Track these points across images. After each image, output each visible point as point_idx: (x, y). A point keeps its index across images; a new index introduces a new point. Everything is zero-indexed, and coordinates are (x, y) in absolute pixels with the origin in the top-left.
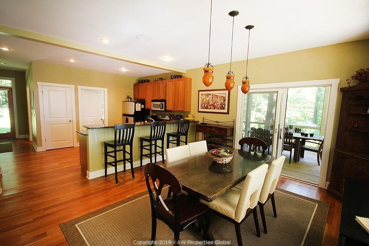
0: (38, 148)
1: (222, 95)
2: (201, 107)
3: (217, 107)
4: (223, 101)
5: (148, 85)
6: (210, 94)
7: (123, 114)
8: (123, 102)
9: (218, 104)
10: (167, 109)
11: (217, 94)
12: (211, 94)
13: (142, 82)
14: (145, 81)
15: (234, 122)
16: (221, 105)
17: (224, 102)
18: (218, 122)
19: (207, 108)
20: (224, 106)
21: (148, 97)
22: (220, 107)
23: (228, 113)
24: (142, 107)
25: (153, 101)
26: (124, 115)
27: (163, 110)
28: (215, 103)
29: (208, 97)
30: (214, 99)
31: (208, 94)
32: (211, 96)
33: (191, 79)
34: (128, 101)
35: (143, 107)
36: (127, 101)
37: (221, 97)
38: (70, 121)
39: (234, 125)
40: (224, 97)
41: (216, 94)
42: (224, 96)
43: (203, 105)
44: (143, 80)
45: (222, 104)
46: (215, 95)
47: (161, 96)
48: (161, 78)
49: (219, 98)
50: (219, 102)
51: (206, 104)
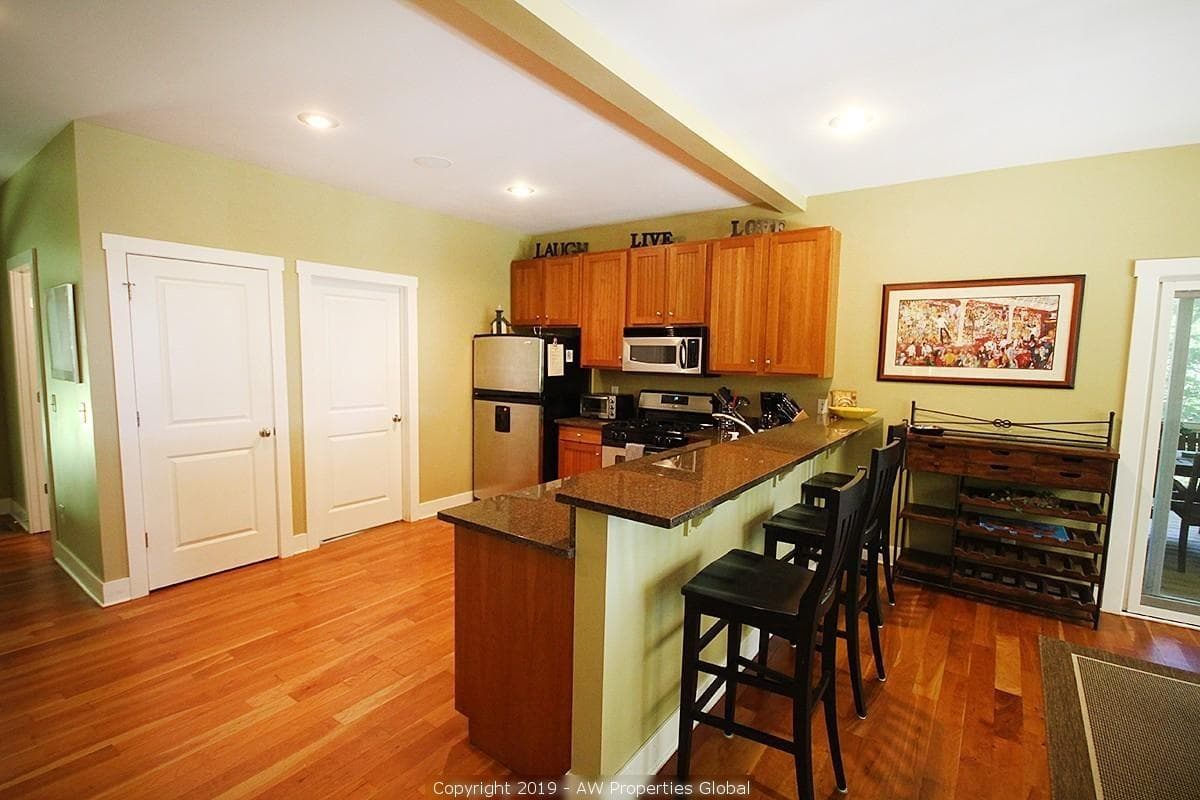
0: (108, 587)
1: (1032, 305)
2: (899, 358)
3: (997, 356)
4: (1036, 331)
5: (596, 266)
6: (957, 303)
7: (475, 390)
8: (476, 336)
9: (1003, 343)
10: (714, 367)
11: (1000, 302)
12: (964, 302)
13: (554, 254)
14: (565, 247)
15: (1111, 423)
16: (1029, 348)
17: (1044, 333)
18: (1010, 424)
19: (935, 360)
20: (1042, 352)
21: (595, 317)
22: (1019, 357)
23: (1068, 384)
24: (568, 361)
25: (630, 332)
26: (480, 394)
27: (697, 370)
28: (987, 339)
29: (943, 314)
30: (978, 323)
31: (945, 301)
32: (961, 311)
33: (839, 234)
34: (499, 334)
35: (570, 360)
36: (492, 335)
37: (1024, 314)
38: (264, 434)
39: (1109, 438)
40: (1046, 315)
41: (994, 301)
42: (1049, 308)
43: (912, 350)
44: (556, 244)
45: (1031, 345)
46: (990, 304)
47: (674, 312)
48: (665, 234)
49: (1011, 316)
50: (1014, 335)
51: (931, 343)
